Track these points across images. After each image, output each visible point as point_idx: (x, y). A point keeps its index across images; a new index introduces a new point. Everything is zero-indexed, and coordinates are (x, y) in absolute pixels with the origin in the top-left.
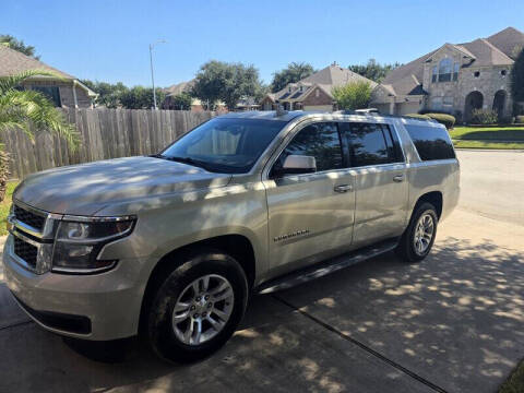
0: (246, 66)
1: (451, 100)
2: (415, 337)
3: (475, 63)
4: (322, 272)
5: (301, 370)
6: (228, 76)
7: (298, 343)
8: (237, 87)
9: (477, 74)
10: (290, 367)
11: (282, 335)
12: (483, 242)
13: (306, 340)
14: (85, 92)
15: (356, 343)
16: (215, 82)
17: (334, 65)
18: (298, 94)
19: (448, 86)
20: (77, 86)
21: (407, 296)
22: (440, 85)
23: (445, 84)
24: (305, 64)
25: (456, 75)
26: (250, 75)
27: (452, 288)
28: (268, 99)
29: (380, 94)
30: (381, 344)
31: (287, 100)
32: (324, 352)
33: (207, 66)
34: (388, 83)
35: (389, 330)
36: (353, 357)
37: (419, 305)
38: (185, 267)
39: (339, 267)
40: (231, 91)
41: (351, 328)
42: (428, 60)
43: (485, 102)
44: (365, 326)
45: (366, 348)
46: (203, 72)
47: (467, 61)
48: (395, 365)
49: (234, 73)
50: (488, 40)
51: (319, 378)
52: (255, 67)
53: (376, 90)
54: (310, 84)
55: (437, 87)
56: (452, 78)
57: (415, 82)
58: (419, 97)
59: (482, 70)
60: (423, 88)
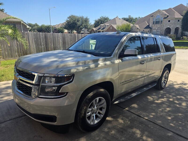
0: (85, 17)
1: (159, 31)
2: (172, 118)
3: (169, 17)
4: (134, 95)
5: (134, 133)
6: (78, 21)
7: (129, 122)
8: (81, 25)
9: (169, 21)
10: (130, 132)
11: (122, 119)
12: (182, 82)
13: (132, 121)
14: (26, 26)
15: (151, 122)
16: (73, 23)
17: (117, 17)
18: (104, 28)
19: (158, 26)
20: (23, 24)
21: (163, 103)
22: (156, 25)
23: (157, 25)
24: (106, 17)
25: (161, 21)
26: (86, 20)
27: (178, 99)
28: (93, 30)
29: (134, 28)
30: (160, 122)
31: (100, 30)
32: (140, 126)
33: (70, 17)
34: (137, 24)
35: (162, 116)
36: (152, 128)
37: (169, 107)
38: (91, 94)
39: (140, 93)
40: (79, 26)
41: (147, 116)
42: (152, 15)
43: (171, 31)
44: (152, 115)
45: (156, 124)
46: (68, 19)
47: (166, 16)
48: (169, 130)
49: (80, 20)
50: (173, 8)
51: (142, 136)
52: (88, 18)
53: (133, 27)
54: (108, 25)
55: (155, 26)
56: (160, 22)
57: (147, 24)
58: (148, 30)
59: (171, 20)
60: (150, 26)
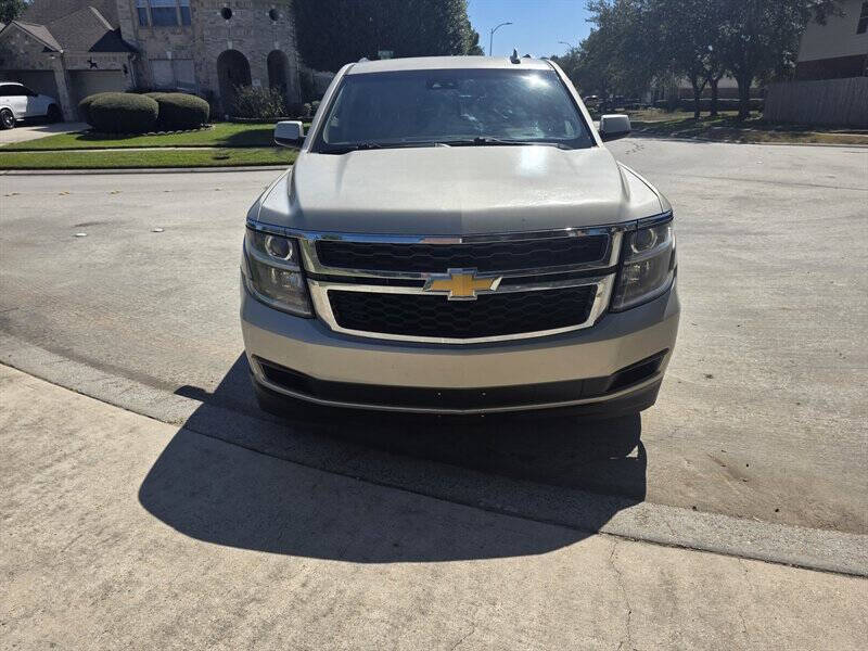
9: (227, 14)
19: (175, 37)
23: (167, 31)
25: (186, 13)
29: (19, 45)
43: (253, 72)
55: (153, 37)
56: (179, 17)
57: (102, 24)
58: (119, 59)
59: (234, 5)
60: (125, 37)
